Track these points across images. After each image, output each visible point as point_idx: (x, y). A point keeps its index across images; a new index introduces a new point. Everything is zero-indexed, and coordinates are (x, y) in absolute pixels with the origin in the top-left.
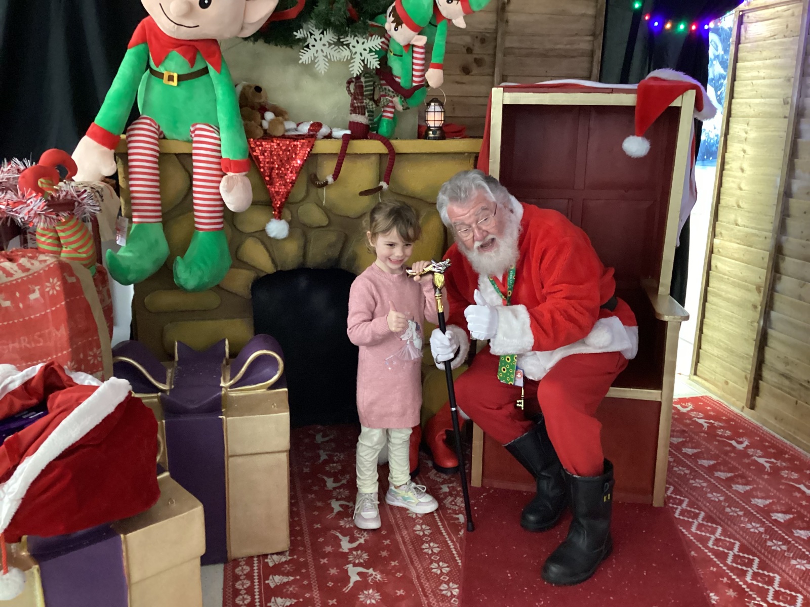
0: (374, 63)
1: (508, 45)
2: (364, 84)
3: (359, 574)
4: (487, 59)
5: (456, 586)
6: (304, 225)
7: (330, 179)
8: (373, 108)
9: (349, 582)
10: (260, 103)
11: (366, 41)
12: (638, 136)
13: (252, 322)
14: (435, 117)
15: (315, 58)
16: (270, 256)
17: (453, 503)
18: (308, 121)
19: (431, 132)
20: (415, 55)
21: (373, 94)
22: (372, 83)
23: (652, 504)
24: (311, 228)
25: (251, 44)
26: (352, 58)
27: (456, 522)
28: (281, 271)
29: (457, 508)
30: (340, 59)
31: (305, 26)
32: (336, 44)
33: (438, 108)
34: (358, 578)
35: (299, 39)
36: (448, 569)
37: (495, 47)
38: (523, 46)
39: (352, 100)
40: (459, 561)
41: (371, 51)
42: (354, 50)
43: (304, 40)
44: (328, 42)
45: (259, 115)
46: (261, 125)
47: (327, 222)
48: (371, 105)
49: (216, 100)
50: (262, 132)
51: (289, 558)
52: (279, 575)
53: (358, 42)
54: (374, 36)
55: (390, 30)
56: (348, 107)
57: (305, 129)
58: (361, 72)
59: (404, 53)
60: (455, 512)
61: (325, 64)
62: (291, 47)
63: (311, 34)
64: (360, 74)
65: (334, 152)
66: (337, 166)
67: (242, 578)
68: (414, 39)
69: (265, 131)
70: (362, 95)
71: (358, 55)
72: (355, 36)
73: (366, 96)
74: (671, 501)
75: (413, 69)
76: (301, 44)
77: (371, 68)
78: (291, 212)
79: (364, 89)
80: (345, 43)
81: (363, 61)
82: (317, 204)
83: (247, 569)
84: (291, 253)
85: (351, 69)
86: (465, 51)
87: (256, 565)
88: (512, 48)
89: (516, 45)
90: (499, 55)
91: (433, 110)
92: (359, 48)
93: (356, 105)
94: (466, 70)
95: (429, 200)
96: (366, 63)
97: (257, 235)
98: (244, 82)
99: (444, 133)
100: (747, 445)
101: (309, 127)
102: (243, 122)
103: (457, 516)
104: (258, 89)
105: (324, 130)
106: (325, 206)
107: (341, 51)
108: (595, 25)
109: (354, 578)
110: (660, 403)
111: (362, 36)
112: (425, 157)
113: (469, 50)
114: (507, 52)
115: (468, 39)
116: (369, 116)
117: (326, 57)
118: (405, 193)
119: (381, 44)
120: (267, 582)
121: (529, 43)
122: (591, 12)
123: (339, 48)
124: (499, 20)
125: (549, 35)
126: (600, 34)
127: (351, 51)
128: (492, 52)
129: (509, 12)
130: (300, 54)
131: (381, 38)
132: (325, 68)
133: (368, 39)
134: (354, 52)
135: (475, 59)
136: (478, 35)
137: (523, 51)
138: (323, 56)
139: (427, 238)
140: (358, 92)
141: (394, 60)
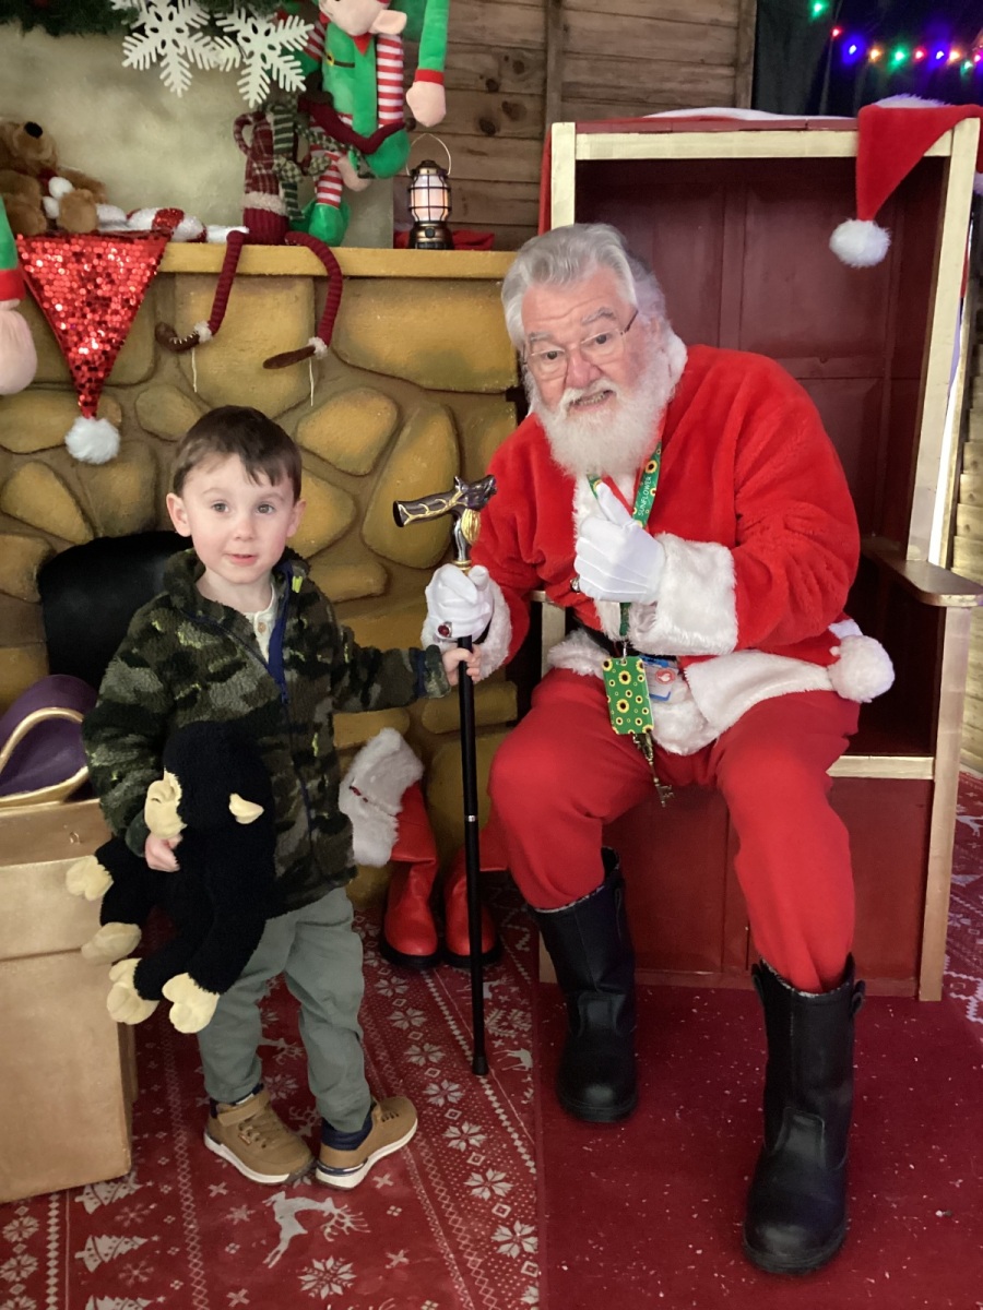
0: (294, 80)
1: (569, 77)
2: (273, 128)
3: (303, 1217)
4: (530, 105)
5: (528, 1230)
6: (153, 434)
7: (204, 331)
8: (293, 177)
9: (277, 1241)
10: (39, 163)
11: (273, 28)
12: (864, 219)
13: (44, 654)
14: (429, 201)
15: (160, 57)
16: (78, 503)
17: (505, 1024)
18: (150, 207)
19: (422, 234)
20: (382, 62)
21: (295, 150)
22: (290, 124)
23: (917, 996)
24: (168, 441)
25: (18, 35)
26: (243, 66)
27: (516, 1068)
28: (106, 539)
29: (512, 1034)
30: (219, 66)
32: (205, 30)
33: (436, 181)
34: (300, 1230)
35: (120, 10)
36: (508, 1186)
37: (545, 81)
38: (599, 80)
39: (249, 163)
40: (531, 1164)
41: (285, 52)
42: (247, 48)
43: (133, 13)
44: (188, 25)
45: (36, 186)
48: (291, 171)
51: (137, 1187)
52: (110, 1236)
53: (255, 30)
54: (290, 18)
56: (242, 180)
57: (144, 221)
58: (264, 97)
59: (359, 58)
60: (508, 1042)
61: (182, 73)
62: (104, 32)
64: (265, 104)
65: (213, 269)
66: (216, 300)
67: (17, 1249)
68: (379, 18)
69: (52, 222)
70: (270, 150)
71: (257, 59)
72: (249, 15)
73: (281, 152)
74: (952, 986)
75: (379, 95)
76: (124, 22)
77: (288, 89)
78: (122, 408)
79: (274, 138)
80: (226, 30)
81: (269, 73)
82: (179, 389)
83: (32, 1225)
84: (127, 497)
85: (242, 90)
86: (484, 87)
87: (54, 1213)
88: (577, 83)
89: (584, 78)
90: (554, 98)
91: (426, 185)
92: (258, 44)
93: (258, 172)
94: (488, 128)
95: (425, 383)
96: (275, 78)
97: (45, 457)
99: (450, 236)
101: (153, 217)
103: (515, 1054)
104: (34, 130)
105: (188, 226)
106: (197, 395)
107: (218, 48)
108: (737, 44)
109: (290, 1229)
110: (932, 784)
111: (264, 14)
112: (411, 286)
113: (493, 86)
114: (570, 92)
115: (488, 62)
116: (287, 195)
117: (185, 57)
118: (372, 366)
119: (307, 38)
120: (78, 1255)
121: (610, 76)
122: (729, 17)
123: (213, 40)
124: (550, 24)
125: (649, 61)
126: (747, 63)
127: (241, 49)
128: (537, 90)
129: (571, 9)
130: (125, 44)
131: (306, 24)
132: (185, 84)
133: (277, 26)
134: (247, 53)
135: (505, 105)
136: (510, 53)
137: (598, 90)
138: (178, 54)
139: (424, 465)
140: (259, 147)
141: (338, 76)
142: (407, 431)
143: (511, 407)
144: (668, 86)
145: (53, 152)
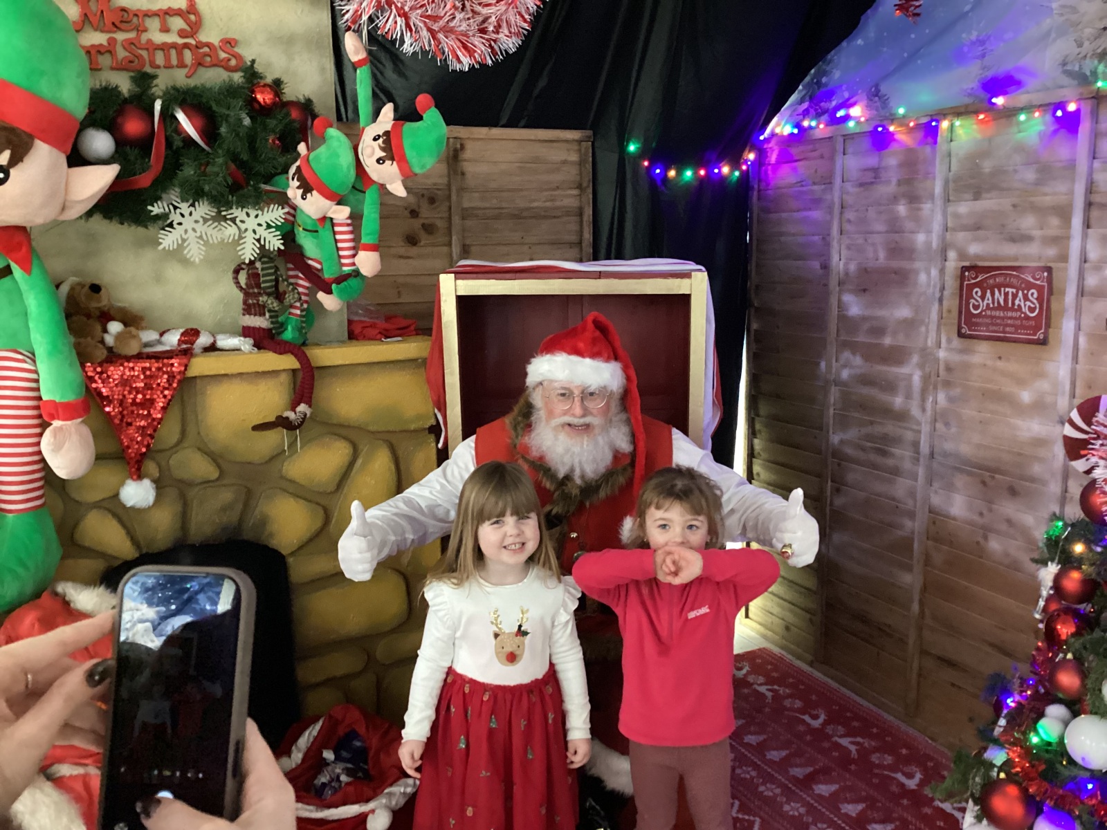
0: (275, 243)
1: (466, 204)
4: (440, 224)
6: (181, 481)
8: (275, 306)
10: (99, 308)
11: (260, 213)
15: (184, 240)
16: (128, 532)
18: (177, 328)
20: (338, 236)
21: (276, 286)
22: (273, 271)
24: (190, 484)
26: (241, 238)
28: (148, 555)
30: (223, 240)
31: (164, 196)
32: (214, 219)
35: (157, 215)
37: (450, 208)
38: (487, 205)
41: (269, 226)
42: (243, 226)
43: (165, 216)
44: (202, 217)
45: (99, 328)
46: (102, 342)
47: (215, 475)
48: (273, 302)
49: (26, 314)
50: (105, 352)
53: (248, 215)
54: (272, 206)
55: (296, 198)
57: (173, 339)
58: (256, 256)
59: (319, 228)
61: (199, 248)
62: (146, 227)
63: (175, 208)
64: (255, 258)
68: (331, 211)
69: (110, 349)
71: (250, 234)
72: (244, 207)
76: (160, 223)
77: (272, 249)
78: (159, 466)
80: (228, 217)
81: (259, 240)
82: (199, 449)
84: (163, 525)
85: (240, 253)
86: (409, 215)
88: (473, 208)
89: (477, 204)
90: (456, 220)
92: (251, 223)
94: (412, 240)
95: (371, 428)
96: (262, 243)
97: (106, 504)
98: (73, 279)
100: (825, 720)
101: (178, 337)
102: (72, 339)
104: (96, 288)
105: (204, 340)
106: (212, 452)
107: (223, 228)
108: (581, 174)
111: (254, 207)
113: (414, 213)
114: (466, 214)
115: (410, 199)
116: (271, 317)
117: (201, 237)
118: (335, 422)
121: (495, 201)
122: (574, 157)
123: (219, 224)
124: (452, 172)
125: (522, 190)
126: (588, 186)
127: (239, 228)
128: (446, 215)
129: (465, 160)
130: (160, 236)
131: (283, 208)
132: (200, 254)
133: (263, 211)
134: (243, 230)
135: (423, 225)
136: (425, 192)
137: (487, 211)
138: (196, 237)
139: (373, 482)
140: (251, 284)
141: (305, 237)
142: (359, 461)
143: (432, 437)
144: (535, 204)
145: (109, 300)
